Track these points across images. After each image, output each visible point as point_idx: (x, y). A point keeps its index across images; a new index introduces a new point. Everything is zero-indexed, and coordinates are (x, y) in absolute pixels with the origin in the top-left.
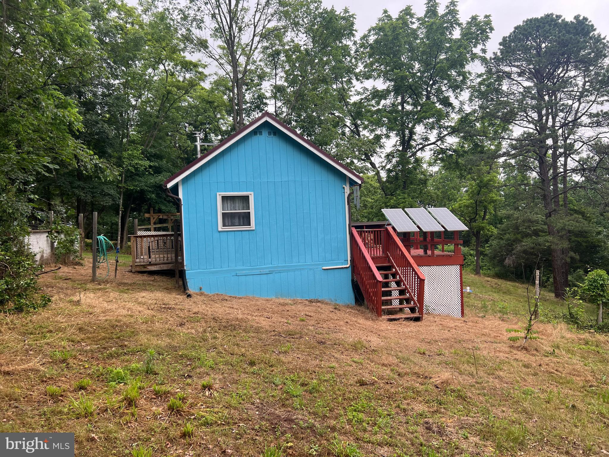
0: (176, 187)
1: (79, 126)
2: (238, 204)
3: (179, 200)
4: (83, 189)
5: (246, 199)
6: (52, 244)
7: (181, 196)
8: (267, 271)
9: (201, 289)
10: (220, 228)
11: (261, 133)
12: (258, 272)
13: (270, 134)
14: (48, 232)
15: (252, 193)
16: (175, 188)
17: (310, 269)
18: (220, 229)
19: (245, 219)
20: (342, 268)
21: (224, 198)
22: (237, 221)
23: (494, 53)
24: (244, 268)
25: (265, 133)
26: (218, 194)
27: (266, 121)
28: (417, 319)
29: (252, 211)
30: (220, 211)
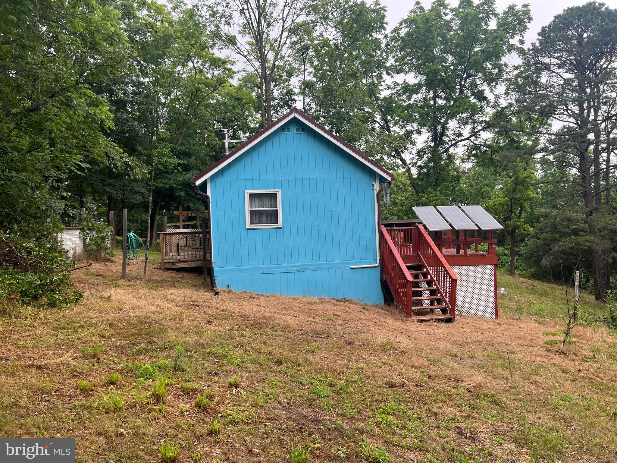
0: (204, 184)
1: (110, 124)
2: (265, 201)
3: (207, 197)
4: (114, 186)
5: (273, 197)
6: (84, 240)
7: (209, 193)
8: (294, 269)
9: (228, 286)
10: (248, 225)
11: (289, 130)
12: (285, 270)
13: (298, 130)
14: (81, 229)
15: (280, 191)
16: (204, 186)
17: (339, 268)
18: (248, 227)
19: (273, 217)
20: (371, 267)
21: (252, 196)
22: (264, 218)
23: (532, 44)
24: (272, 266)
25: (293, 130)
26: (246, 191)
27: (295, 117)
28: (449, 321)
29: (279, 208)
30: (248, 209)
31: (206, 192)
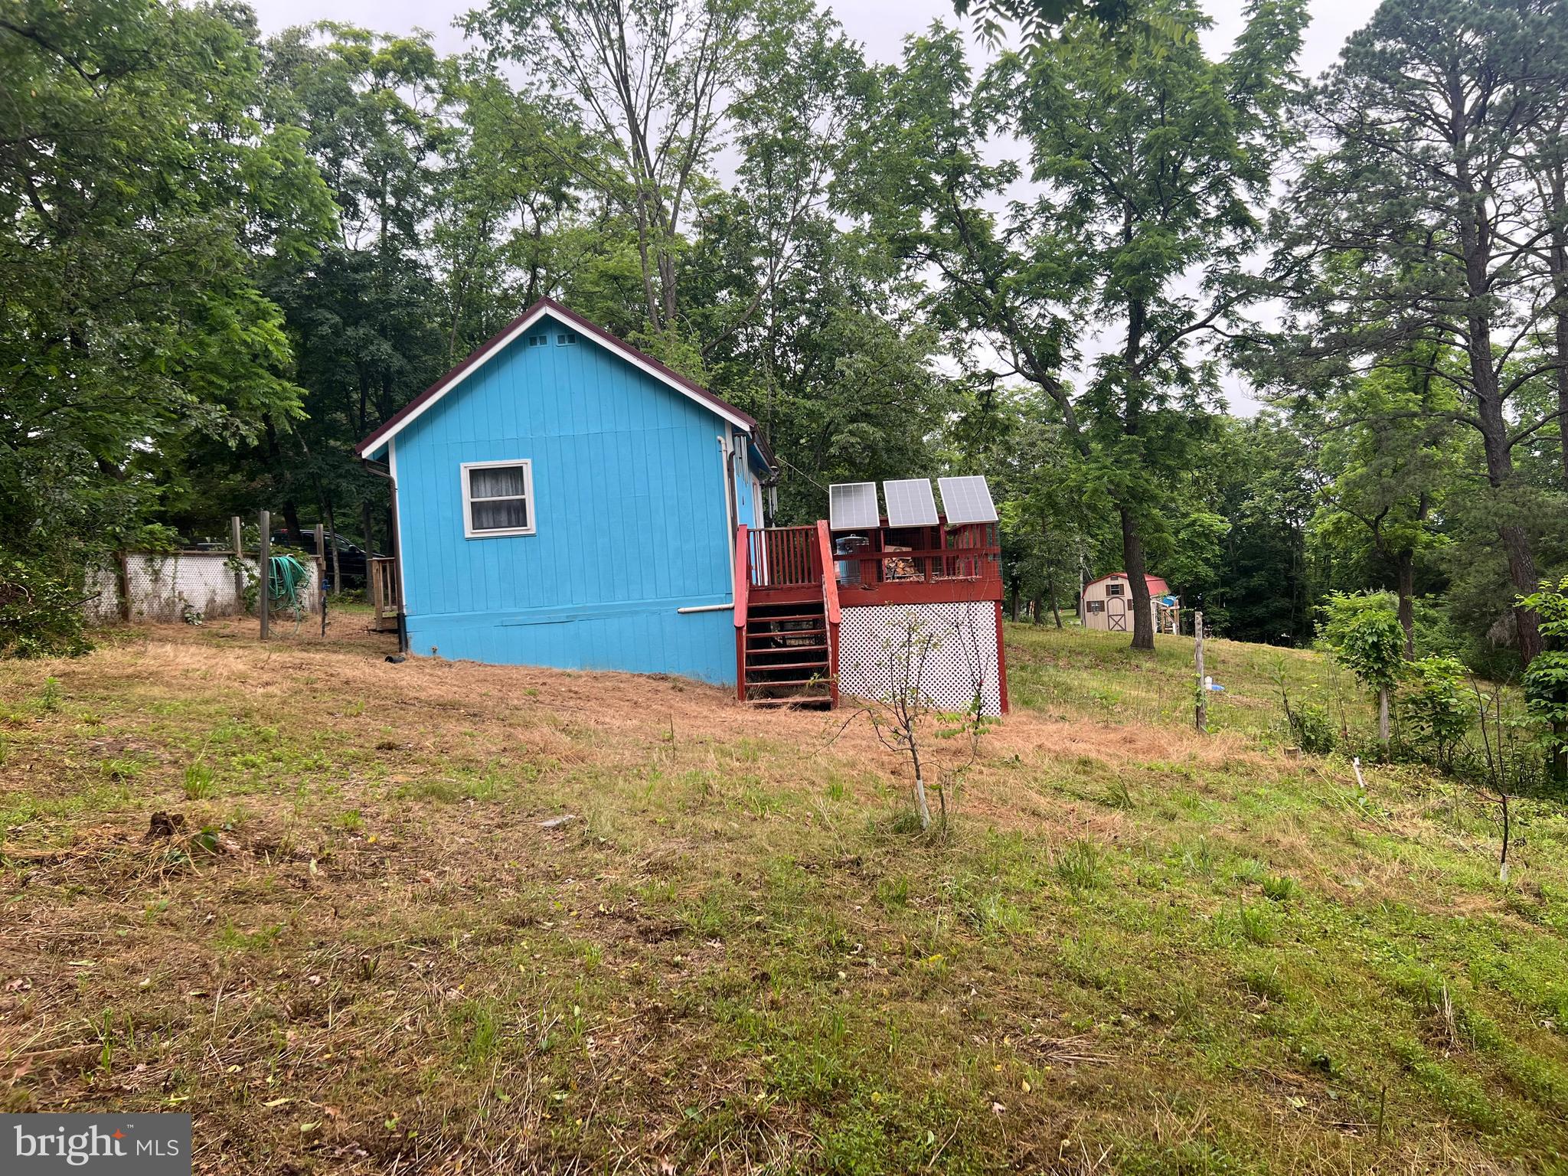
0: (383, 457)
2: (505, 484)
3: (390, 481)
4: (356, 478)
5: (516, 473)
6: (238, 577)
7: (393, 473)
8: (563, 617)
9: (435, 651)
10: (469, 532)
11: (544, 340)
12: (544, 619)
13: (561, 339)
14: (229, 556)
15: (529, 461)
17: (654, 613)
18: (468, 535)
19: (516, 513)
20: (719, 610)
21: (475, 474)
22: (504, 517)
24: (517, 610)
25: (552, 339)
26: (462, 465)
27: (546, 315)
28: (825, 707)
29: (529, 497)
30: (467, 500)
31: (388, 471)
